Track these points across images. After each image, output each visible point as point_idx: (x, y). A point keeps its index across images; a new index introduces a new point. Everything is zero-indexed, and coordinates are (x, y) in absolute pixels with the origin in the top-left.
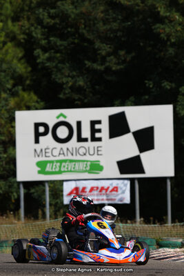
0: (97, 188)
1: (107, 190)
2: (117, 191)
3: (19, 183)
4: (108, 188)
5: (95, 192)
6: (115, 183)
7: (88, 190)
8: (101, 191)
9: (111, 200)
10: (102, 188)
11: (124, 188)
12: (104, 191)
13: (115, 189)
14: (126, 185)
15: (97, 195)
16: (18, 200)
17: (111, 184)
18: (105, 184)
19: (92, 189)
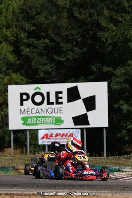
0: (60, 134)
1: (66, 135)
3: (11, 130)
4: (67, 134)
5: (59, 137)
6: (71, 131)
7: (54, 135)
8: (62, 136)
10: (63, 134)
11: (77, 135)
12: (64, 136)
13: (71, 135)
14: (78, 132)
15: (60, 139)
16: (10, 141)
17: (69, 132)
18: (65, 132)
19: (57, 135)
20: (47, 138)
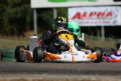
0: (95, 13)
1: (103, 14)
2: (111, 15)
3: (33, 9)
4: (104, 13)
5: (94, 17)
6: (109, 9)
7: (88, 14)
9: (107, 22)
10: (100, 14)
12: (101, 16)
13: (110, 14)
14: (118, 11)
15: (96, 19)
16: (32, 23)
17: (107, 10)
18: (102, 10)
19: (91, 14)
20: (79, 18)
